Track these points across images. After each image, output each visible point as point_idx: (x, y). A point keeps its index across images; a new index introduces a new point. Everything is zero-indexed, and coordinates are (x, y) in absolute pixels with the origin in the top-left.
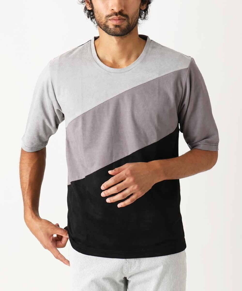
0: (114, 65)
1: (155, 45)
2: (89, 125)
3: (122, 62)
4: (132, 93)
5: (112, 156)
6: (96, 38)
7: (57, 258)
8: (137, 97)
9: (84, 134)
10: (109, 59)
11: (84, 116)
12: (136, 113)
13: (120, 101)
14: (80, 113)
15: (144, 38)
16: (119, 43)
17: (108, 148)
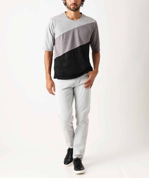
0: (72, 19)
1: (84, 16)
2: (65, 37)
3: (75, 19)
4: (78, 28)
5: (72, 47)
6: (66, 12)
7: (50, 93)
8: (80, 30)
9: (63, 40)
10: (71, 18)
11: (63, 35)
12: (80, 34)
13: (75, 30)
14: (62, 33)
15: (81, 13)
16: (74, 13)
17: (71, 45)
